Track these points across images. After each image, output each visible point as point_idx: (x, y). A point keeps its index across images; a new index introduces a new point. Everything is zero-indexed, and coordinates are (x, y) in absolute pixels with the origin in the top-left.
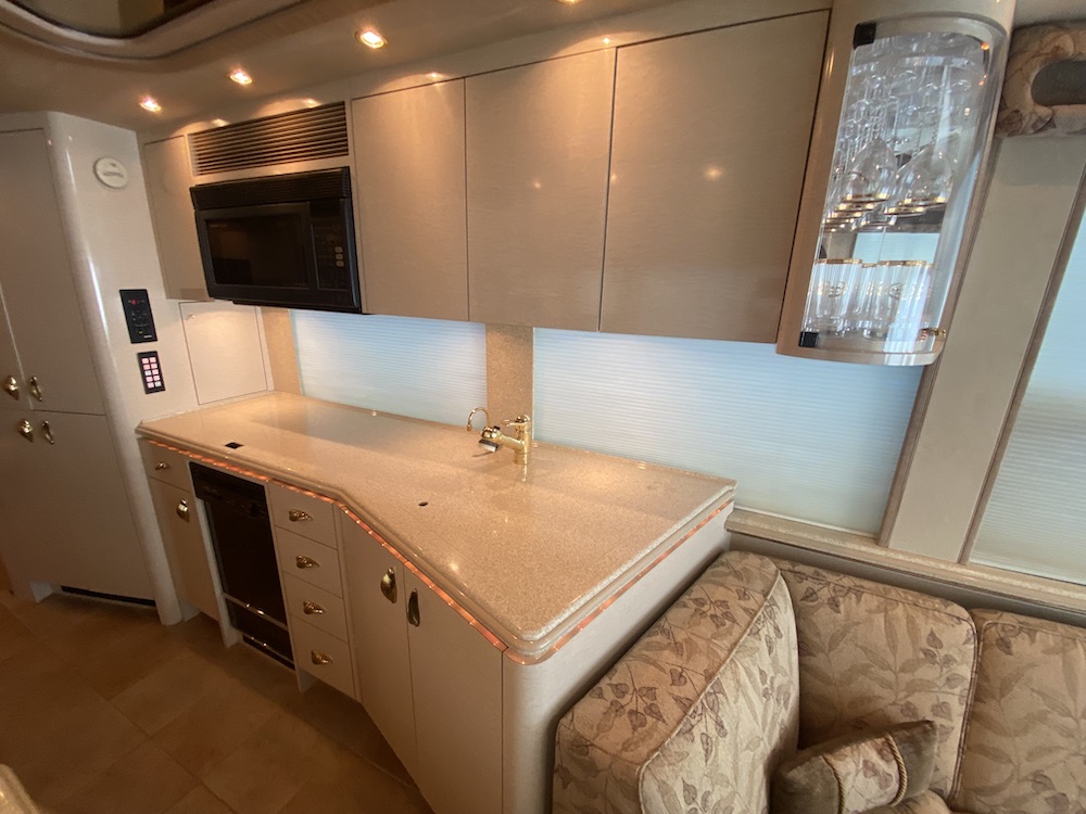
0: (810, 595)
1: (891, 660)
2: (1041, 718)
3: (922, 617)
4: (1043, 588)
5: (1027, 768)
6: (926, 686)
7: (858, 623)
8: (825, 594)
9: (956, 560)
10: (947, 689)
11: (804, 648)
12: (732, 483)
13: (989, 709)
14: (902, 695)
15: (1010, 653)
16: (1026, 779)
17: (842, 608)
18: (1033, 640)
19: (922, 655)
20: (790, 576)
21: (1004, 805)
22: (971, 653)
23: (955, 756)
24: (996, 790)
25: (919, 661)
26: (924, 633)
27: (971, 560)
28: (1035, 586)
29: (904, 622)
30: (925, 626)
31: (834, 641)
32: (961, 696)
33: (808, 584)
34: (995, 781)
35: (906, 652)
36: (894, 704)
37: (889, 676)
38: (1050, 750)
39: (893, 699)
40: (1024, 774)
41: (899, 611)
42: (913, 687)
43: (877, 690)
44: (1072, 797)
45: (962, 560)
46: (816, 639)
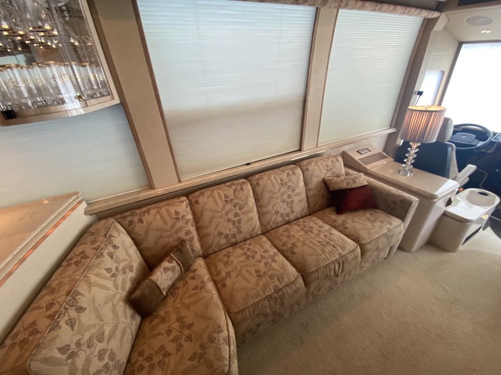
0: (131, 223)
1: (167, 228)
2: (213, 217)
3: (171, 208)
4: (203, 179)
5: (216, 233)
6: (180, 229)
7: (151, 223)
8: (136, 219)
9: (178, 182)
10: (187, 226)
11: (137, 243)
12: (77, 193)
13: (201, 223)
14: (175, 236)
15: (199, 204)
16: (217, 236)
17: (144, 221)
18: (204, 196)
19: (175, 220)
20: (120, 220)
21: (215, 247)
22: (190, 210)
23: (198, 243)
24: (211, 245)
25: (175, 222)
26: (173, 212)
27: (182, 180)
28: (201, 179)
29: (166, 213)
30: (172, 210)
31: (146, 233)
32: (192, 225)
33: (129, 219)
34: (210, 242)
35: (170, 222)
36: (174, 241)
37: (168, 233)
38: (219, 224)
39: (173, 239)
40: (216, 235)
41: (163, 210)
42: (177, 232)
43: (167, 240)
44: (228, 233)
45: (180, 181)
46: (140, 238)
